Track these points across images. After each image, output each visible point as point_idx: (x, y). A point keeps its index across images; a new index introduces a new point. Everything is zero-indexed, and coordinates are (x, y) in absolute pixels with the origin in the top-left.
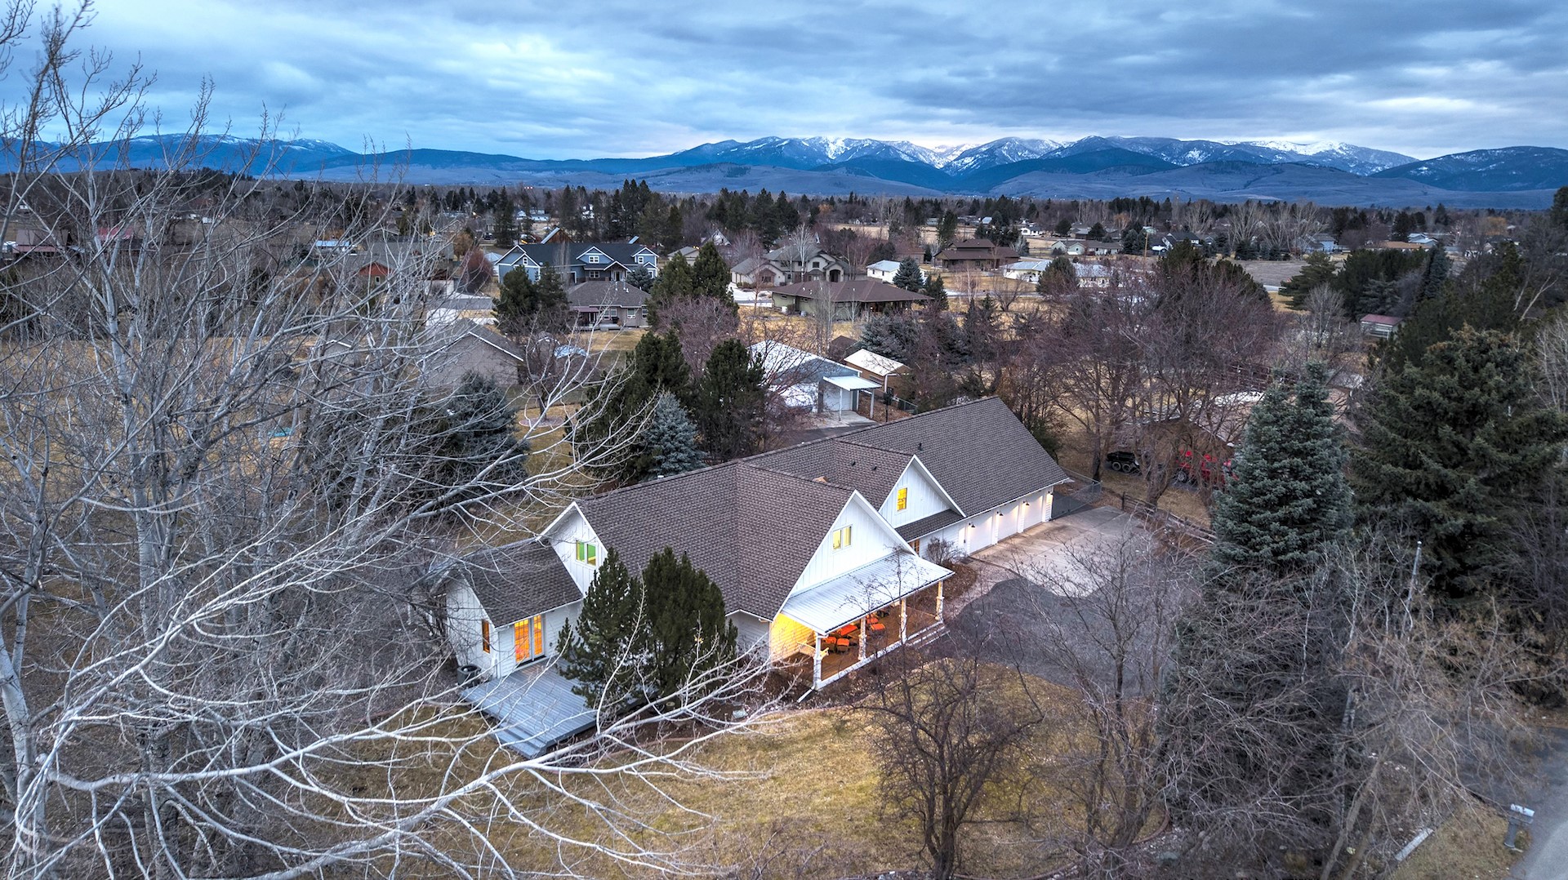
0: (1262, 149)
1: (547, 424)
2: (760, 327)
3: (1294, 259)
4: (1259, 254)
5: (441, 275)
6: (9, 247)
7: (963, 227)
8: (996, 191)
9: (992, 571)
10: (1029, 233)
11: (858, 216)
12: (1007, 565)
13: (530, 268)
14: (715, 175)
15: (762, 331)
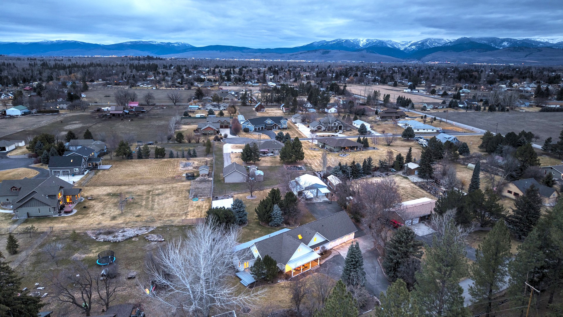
0: (534, 42)
1: (252, 198)
2: (312, 154)
3: (511, 111)
4: (497, 108)
5: (226, 127)
6: (107, 109)
7: (401, 86)
8: (424, 59)
9: (335, 252)
10: (422, 92)
11: (363, 81)
12: (339, 251)
13: (251, 127)
14: (318, 54)
15: (312, 156)
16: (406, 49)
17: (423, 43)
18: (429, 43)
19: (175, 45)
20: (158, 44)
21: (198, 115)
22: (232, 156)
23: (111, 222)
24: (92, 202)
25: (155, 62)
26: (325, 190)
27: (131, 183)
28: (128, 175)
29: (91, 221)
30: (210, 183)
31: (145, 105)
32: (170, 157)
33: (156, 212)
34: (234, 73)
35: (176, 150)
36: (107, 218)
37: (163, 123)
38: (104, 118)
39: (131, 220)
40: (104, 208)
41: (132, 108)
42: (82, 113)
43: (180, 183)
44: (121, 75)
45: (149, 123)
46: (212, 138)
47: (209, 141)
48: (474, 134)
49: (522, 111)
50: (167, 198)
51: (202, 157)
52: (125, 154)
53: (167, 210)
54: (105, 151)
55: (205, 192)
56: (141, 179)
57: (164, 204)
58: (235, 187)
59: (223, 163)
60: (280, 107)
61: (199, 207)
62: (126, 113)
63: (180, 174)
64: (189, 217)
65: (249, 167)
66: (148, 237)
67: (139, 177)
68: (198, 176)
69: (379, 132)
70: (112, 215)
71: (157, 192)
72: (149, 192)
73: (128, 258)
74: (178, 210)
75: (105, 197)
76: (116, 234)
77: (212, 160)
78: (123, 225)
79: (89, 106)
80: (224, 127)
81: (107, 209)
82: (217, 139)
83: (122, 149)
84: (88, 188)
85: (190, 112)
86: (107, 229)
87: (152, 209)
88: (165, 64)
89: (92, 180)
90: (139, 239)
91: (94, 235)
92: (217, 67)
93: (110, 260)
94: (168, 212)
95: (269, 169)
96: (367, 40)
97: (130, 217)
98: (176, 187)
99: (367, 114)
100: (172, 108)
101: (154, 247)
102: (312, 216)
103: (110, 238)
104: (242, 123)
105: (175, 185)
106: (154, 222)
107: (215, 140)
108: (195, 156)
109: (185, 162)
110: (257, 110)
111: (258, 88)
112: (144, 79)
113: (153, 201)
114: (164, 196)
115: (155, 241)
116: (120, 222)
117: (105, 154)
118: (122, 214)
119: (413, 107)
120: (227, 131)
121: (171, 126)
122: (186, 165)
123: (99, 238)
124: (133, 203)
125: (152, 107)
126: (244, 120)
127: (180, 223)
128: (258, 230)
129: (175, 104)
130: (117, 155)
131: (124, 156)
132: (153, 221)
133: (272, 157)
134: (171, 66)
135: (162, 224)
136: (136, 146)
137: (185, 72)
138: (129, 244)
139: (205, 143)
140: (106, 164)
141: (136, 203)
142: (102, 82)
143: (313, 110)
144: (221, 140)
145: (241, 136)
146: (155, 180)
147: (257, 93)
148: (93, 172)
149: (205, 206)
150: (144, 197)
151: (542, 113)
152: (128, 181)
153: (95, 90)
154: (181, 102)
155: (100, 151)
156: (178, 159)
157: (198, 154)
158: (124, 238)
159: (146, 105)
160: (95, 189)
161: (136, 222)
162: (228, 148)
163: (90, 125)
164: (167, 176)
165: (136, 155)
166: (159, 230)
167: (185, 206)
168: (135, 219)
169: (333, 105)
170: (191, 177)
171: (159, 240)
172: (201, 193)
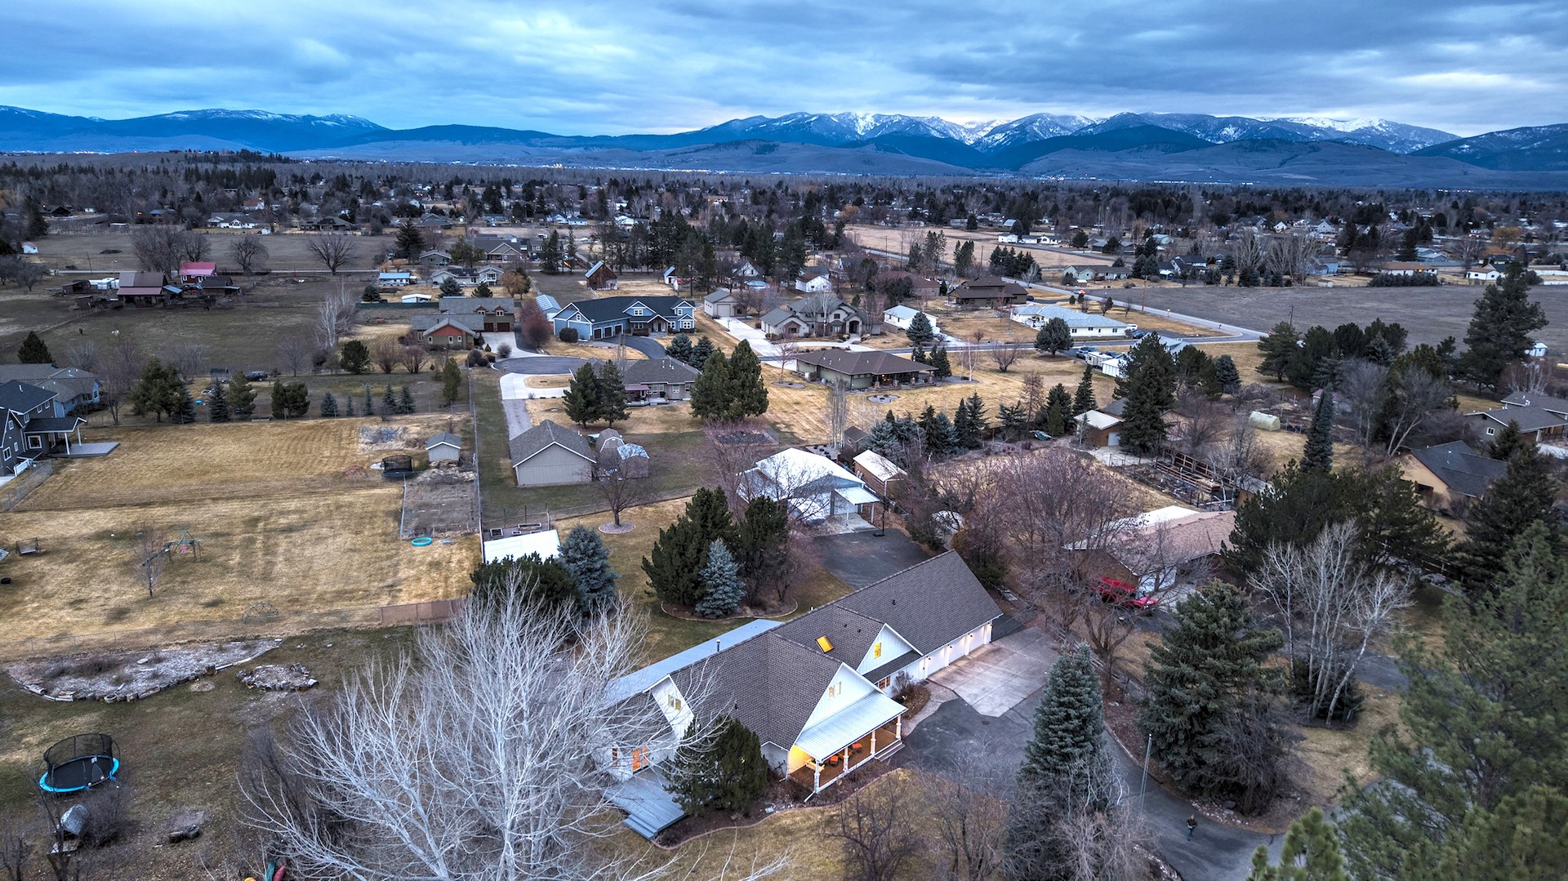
0: (1299, 126)
1: (620, 531)
2: (785, 397)
3: (1296, 285)
4: (1261, 279)
5: (504, 328)
6: (109, 284)
7: (986, 230)
8: (1027, 169)
9: (941, 692)
10: (1048, 242)
11: (884, 218)
12: (952, 686)
13: (583, 324)
14: (743, 152)
15: (786, 403)
16: (979, 142)
17: (1024, 126)
18: (1040, 127)
19: (328, 123)
20: (276, 120)
21: (410, 298)
22: (531, 406)
23: (106, 629)
24: (39, 564)
25: (267, 166)
26: (859, 496)
27: (185, 497)
28: (175, 473)
29: (28, 628)
30: (468, 487)
31: (236, 274)
32: (325, 416)
33: (282, 588)
34: (509, 197)
35: (344, 394)
36: (91, 615)
37: (297, 319)
38: (96, 310)
39: (187, 620)
40: (83, 581)
41: (190, 279)
42: (22, 297)
43: (363, 492)
44: (156, 196)
45: (249, 320)
46: (461, 357)
47: (452, 369)
48: (1228, 339)
49: (1325, 284)
50: (320, 539)
51: (433, 411)
52: (166, 406)
53: (323, 578)
54: (97, 400)
55: (455, 515)
56: (222, 482)
57: (310, 560)
58: (556, 497)
59: (504, 429)
60: (661, 276)
61: (435, 565)
62: (173, 295)
63: (363, 463)
64: (404, 599)
65: (596, 436)
66: (252, 674)
67: (217, 475)
68: (426, 466)
69: (964, 338)
70: (112, 604)
71: (283, 521)
72: (253, 522)
73: (168, 760)
74: (363, 576)
75: (87, 546)
76: (127, 671)
77: (468, 421)
78: (153, 639)
79: (46, 277)
80: (495, 326)
81: (94, 583)
82: (478, 361)
83: (155, 390)
84: (26, 517)
85: (385, 291)
86: (91, 656)
87: (267, 577)
88: (299, 173)
89: (41, 490)
90: (219, 685)
91: (36, 680)
92: (458, 182)
93: (97, 769)
94: (326, 584)
95: (658, 442)
96: (877, 118)
97: (179, 610)
98: (351, 505)
99: (917, 293)
100: (323, 280)
101: (278, 711)
102: (831, 579)
103: (103, 686)
104: (551, 316)
105: (346, 498)
106: (274, 620)
107: (471, 365)
108: (410, 410)
109: (376, 427)
110: (594, 283)
111: (588, 232)
112: (232, 208)
113: (269, 550)
114: (308, 534)
115: (281, 689)
116: (139, 628)
117: (92, 410)
118: (151, 600)
119: (1039, 278)
120: (509, 339)
121: (326, 323)
122: (380, 437)
123: (55, 692)
124: (194, 560)
125: (260, 278)
126: (559, 307)
127: (372, 619)
128: (659, 631)
129: (333, 270)
130: (139, 412)
131: (164, 415)
132: (271, 618)
133: (663, 409)
134: (316, 178)
135: (307, 625)
136: (206, 384)
137: (362, 192)
138: (174, 705)
139: (438, 373)
140: (96, 441)
141: (205, 561)
142: (95, 216)
143: (760, 286)
144: (492, 365)
145: (554, 353)
146: (274, 483)
147: (584, 243)
148: (49, 464)
149: (460, 562)
150: (237, 540)
151: (1375, 289)
152: (174, 489)
153: (71, 236)
154: (354, 265)
155: (78, 397)
156: (354, 419)
157: (417, 403)
158: (156, 683)
159: (241, 274)
160: (49, 518)
161: (207, 623)
162: (514, 387)
163: (48, 327)
164: (317, 472)
165: (208, 410)
166: (293, 649)
167: (385, 564)
168: (201, 613)
169: (815, 272)
170: (400, 470)
171: (298, 682)
172: (441, 520)
